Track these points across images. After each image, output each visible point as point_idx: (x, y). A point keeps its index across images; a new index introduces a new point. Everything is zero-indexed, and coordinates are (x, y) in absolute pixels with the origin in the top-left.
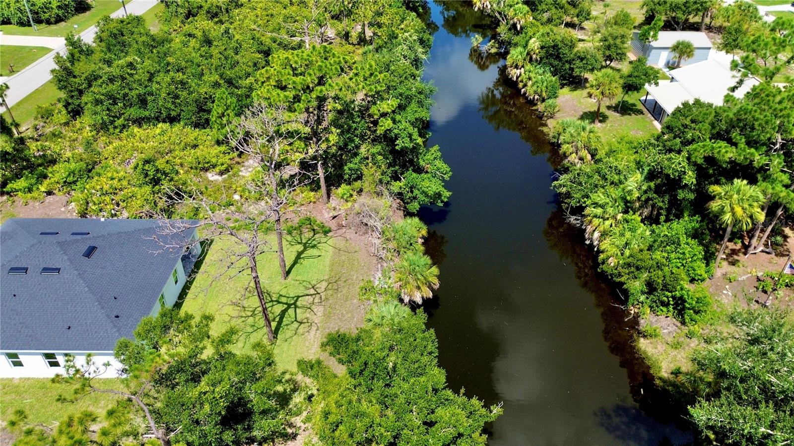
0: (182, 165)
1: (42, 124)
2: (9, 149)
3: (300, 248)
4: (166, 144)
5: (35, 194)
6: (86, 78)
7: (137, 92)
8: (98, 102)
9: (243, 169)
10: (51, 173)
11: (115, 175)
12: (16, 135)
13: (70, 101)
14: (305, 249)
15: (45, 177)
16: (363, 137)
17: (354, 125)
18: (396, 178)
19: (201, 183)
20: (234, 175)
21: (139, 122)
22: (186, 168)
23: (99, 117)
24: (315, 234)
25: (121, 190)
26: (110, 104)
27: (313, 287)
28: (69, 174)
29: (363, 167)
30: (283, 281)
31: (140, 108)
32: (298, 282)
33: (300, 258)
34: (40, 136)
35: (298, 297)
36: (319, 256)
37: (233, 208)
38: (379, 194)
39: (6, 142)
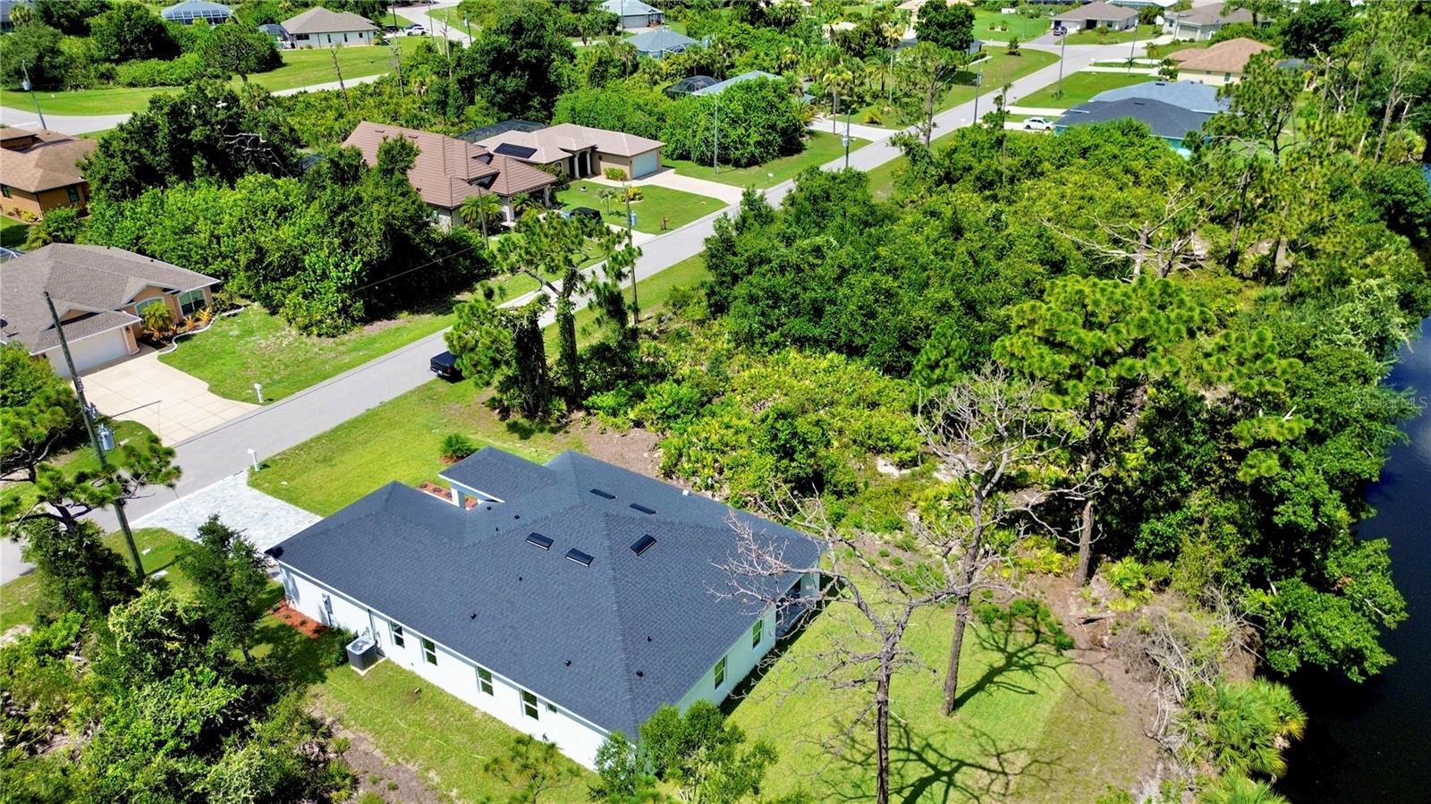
0: (841, 432)
1: (670, 315)
2: (613, 344)
3: (998, 660)
4: (828, 390)
5: (619, 421)
6: (749, 260)
7: (813, 295)
8: (753, 299)
9: (942, 466)
10: (652, 393)
11: (735, 422)
12: (631, 324)
13: (717, 289)
14: (1009, 664)
15: (642, 397)
16: (1201, 477)
17: (1188, 448)
18: (1258, 580)
19: (862, 473)
20: (922, 475)
21: (801, 342)
22: (845, 440)
23: (746, 323)
24: (1037, 642)
25: (733, 448)
26: (768, 305)
27: (998, 756)
28: (672, 404)
29: (1185, 537)
30: (943, 717)
31: (810, 320)
32: (971, 731)
33: (992, 682)
34: (661, 332)
35: (962, 764)
36: (1032, 692)
37: (899, 536)
38: (1209, 605)
39: (614, 332)
